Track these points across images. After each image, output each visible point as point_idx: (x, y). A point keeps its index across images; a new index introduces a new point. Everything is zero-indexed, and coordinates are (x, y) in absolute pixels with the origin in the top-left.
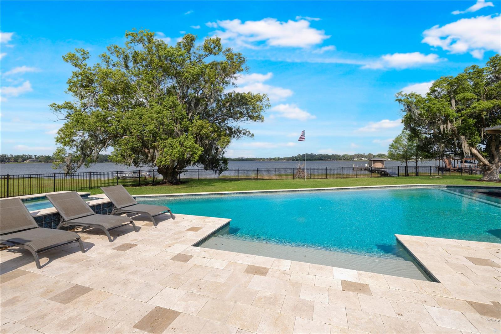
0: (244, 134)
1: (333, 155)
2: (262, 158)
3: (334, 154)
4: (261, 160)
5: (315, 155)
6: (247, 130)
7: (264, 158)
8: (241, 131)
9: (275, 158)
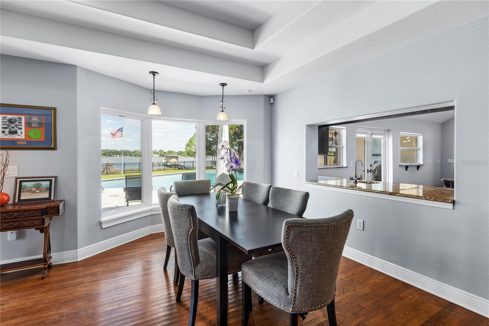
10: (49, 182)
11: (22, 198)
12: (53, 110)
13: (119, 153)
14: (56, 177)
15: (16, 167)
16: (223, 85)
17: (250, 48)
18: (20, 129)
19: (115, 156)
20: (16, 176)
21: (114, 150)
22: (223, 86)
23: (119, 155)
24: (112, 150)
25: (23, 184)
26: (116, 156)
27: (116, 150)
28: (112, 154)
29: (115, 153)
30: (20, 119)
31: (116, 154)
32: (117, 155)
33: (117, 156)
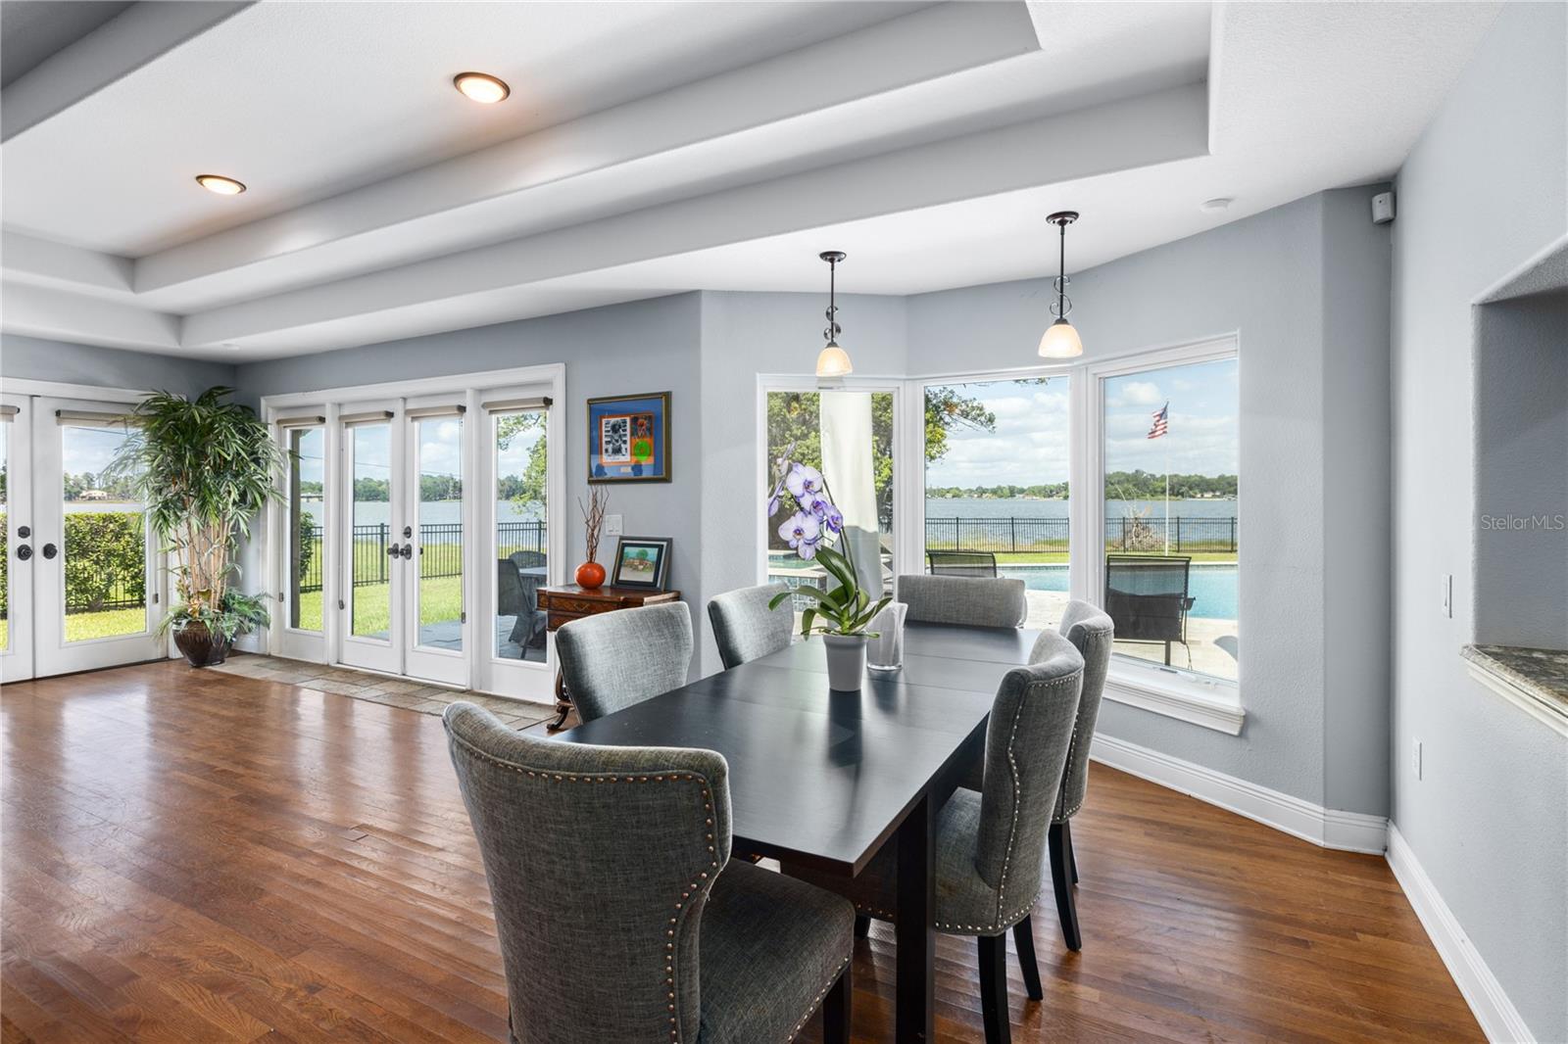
0: (965, 414)
1: (1222, 478)
2: (951, 489)
3: (1228, 475)
4: (949, 496)
5: (1153, 476)
6: (975, 404)
7: (957, 489)
8: (956, 406)
9: (999, 488)
10: (657, 550)
11: (621, 578)
12: (664, 399)
13: (1214, 487)
14: (670, 541)
15: (620, 516)
16: (1063, 218)
17: (1022, 53)
18: (625, 442)
19: (1199, 496)
20: (621, 534)
21: (1196, 475)
22: (1062, 223)
23: (1213, 491)
24: (1190, 477)
25: (627, 549)
26: (1202, 496)
27: (1201, 477)
28: (1191, 488)
29: (1198, 486)
30: (625, 422)
31: (1202, 491)
32: (1206, 491)
33: (1206, 495)
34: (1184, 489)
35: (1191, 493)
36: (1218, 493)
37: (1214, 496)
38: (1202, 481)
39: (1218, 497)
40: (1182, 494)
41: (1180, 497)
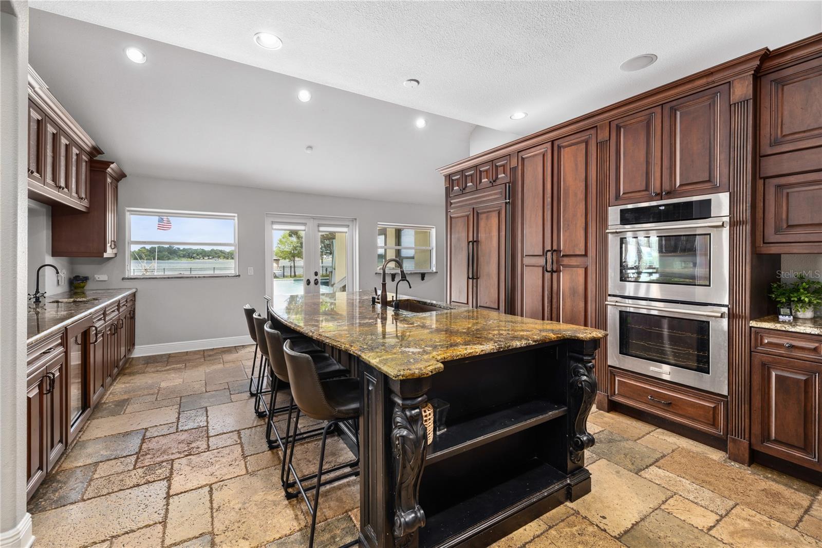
13: (209, 255)
21: (200, 249)
24: (197, 249)
26: (203, 258)
28: (198, 255)
29: (201, 254)
31: (203, 256)
32: (205, 256)
33: (205, 258)
34: (195, 255)
35: (198, 257)
36: (210, 257)
37: (209, 259)
38: (203, 252)
39: (211, 259)
40: (194, 258)
41: (192, 259)
